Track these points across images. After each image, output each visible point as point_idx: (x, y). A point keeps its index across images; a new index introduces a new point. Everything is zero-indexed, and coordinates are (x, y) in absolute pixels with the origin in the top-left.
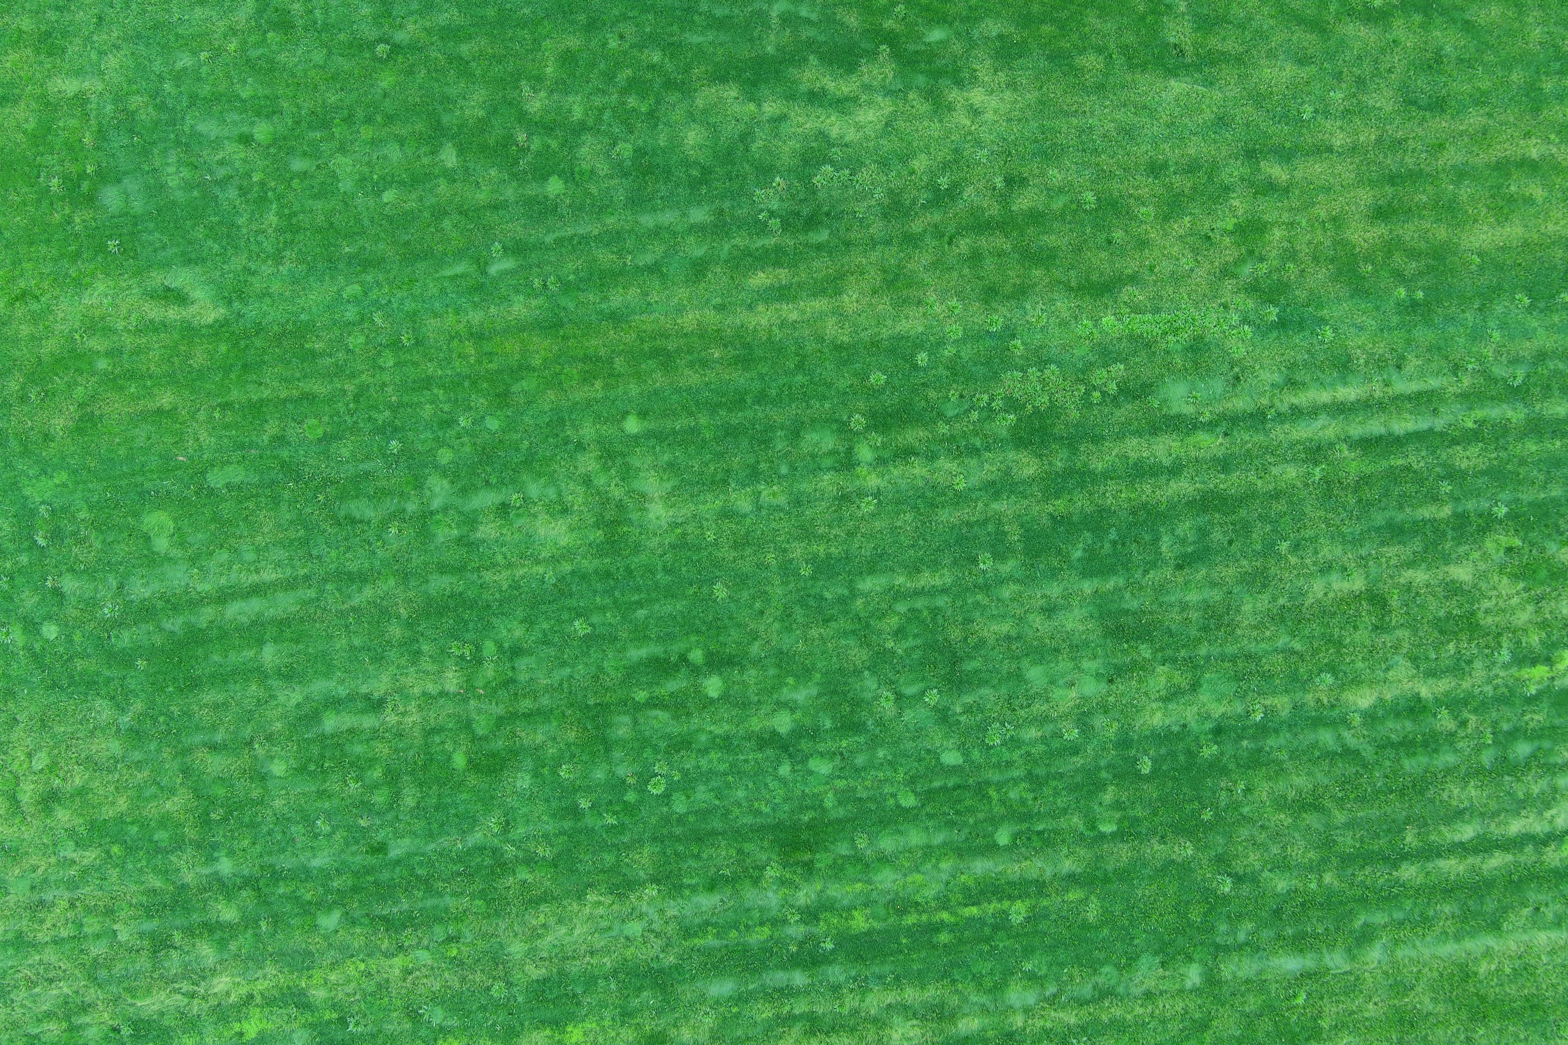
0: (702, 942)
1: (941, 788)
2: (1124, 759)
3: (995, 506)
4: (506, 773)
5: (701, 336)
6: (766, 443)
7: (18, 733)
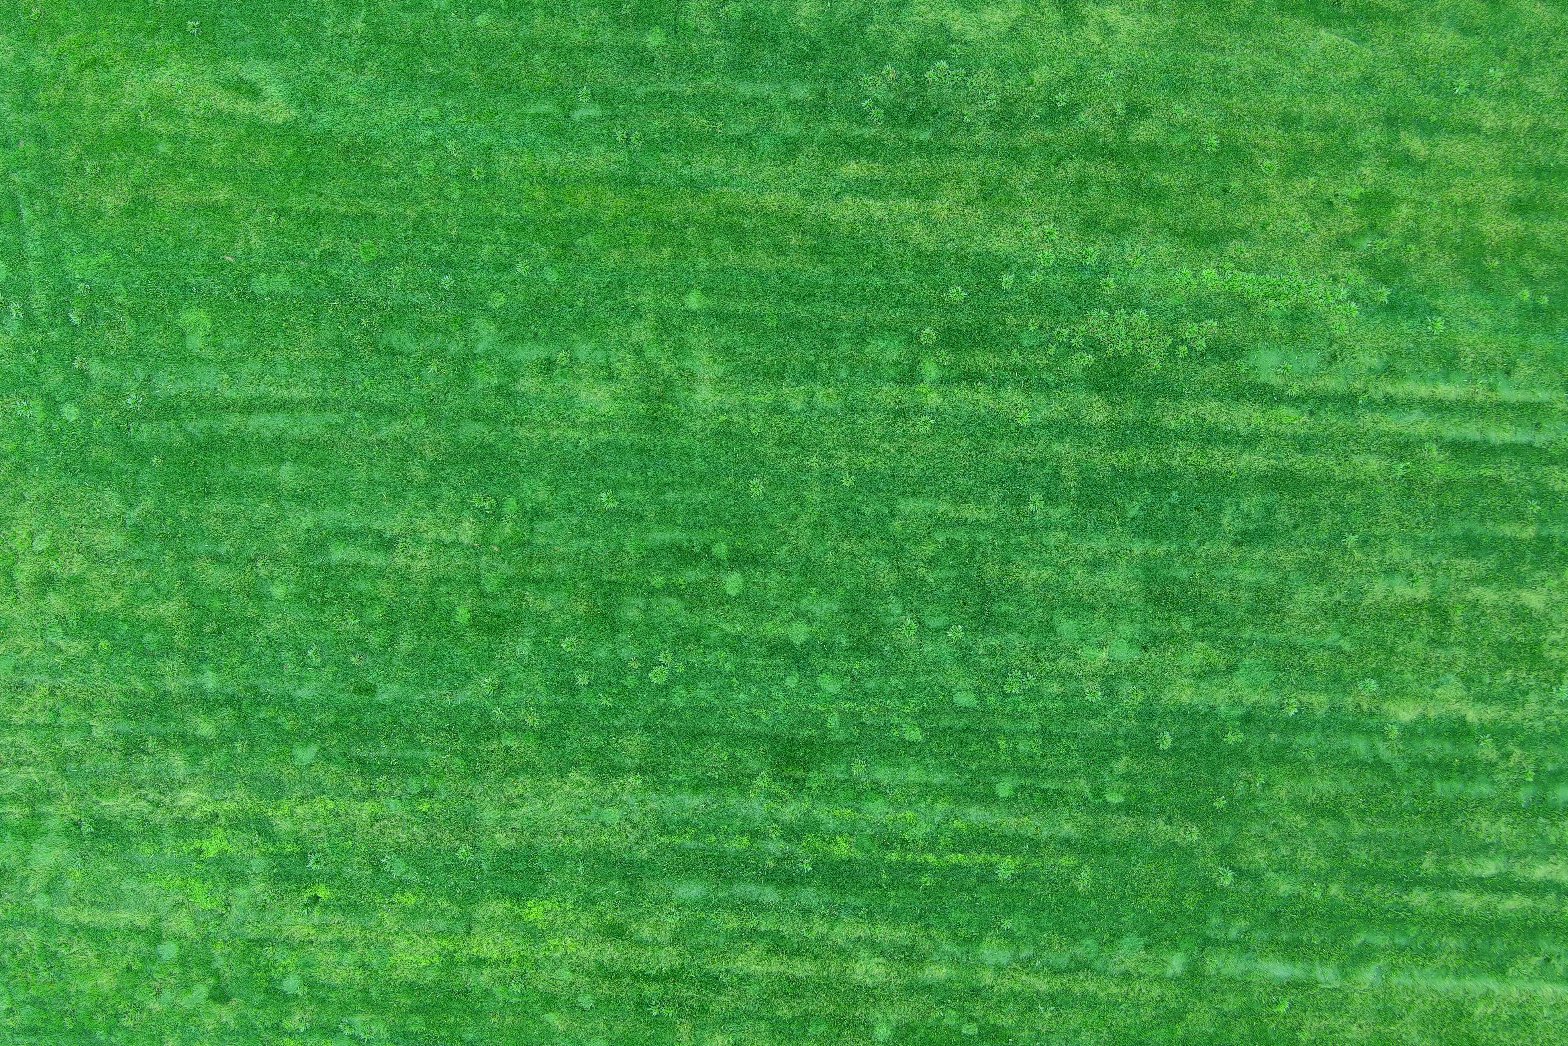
0: (678, 841)
1: (949, 727)
2: (1145, 731)
3: (1056, 447)
4: (507, 636)
5: (781, 220)
6: (829, 341)
7: (23, 511)
